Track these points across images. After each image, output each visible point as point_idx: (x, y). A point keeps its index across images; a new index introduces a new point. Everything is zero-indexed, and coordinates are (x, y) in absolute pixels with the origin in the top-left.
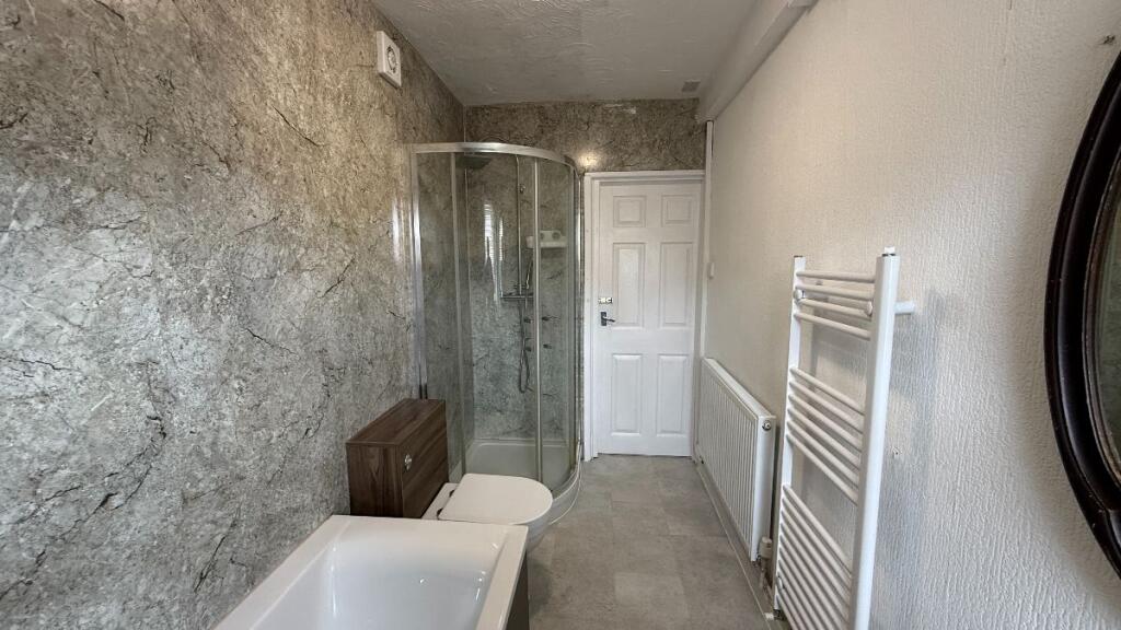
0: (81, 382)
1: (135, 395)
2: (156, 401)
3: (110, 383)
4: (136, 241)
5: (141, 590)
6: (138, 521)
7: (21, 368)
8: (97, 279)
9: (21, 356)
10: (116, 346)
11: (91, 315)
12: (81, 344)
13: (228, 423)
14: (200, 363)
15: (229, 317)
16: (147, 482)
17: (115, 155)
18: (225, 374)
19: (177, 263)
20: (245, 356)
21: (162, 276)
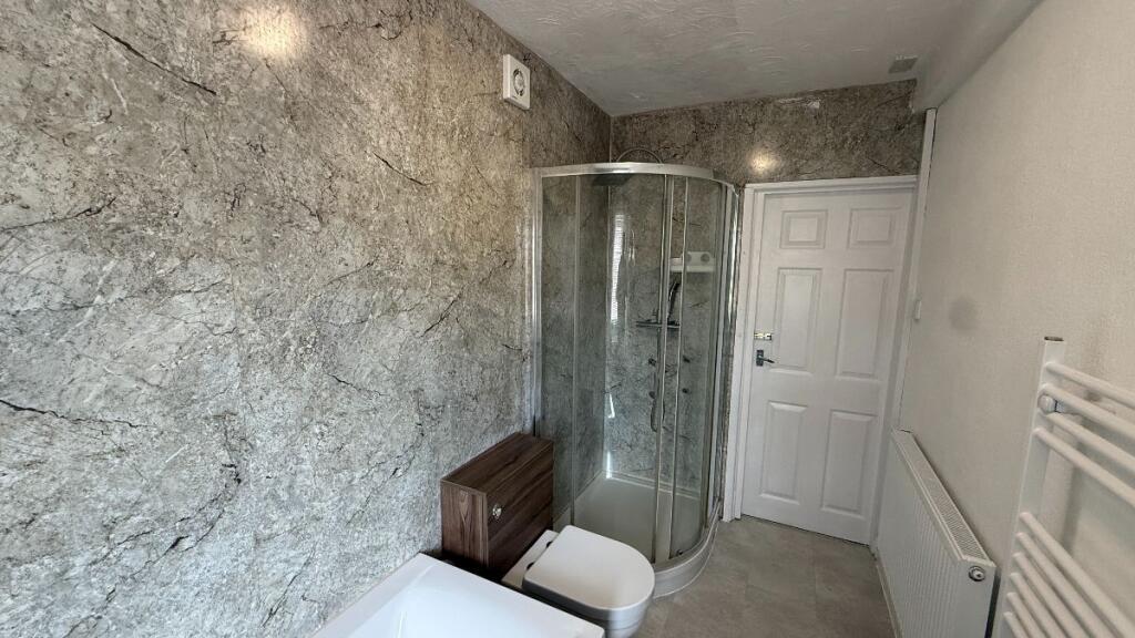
0: (157, 437)
1: (210, 445)
2: (232, 450)
3: (186, 436)
4: (218, 302)
5: (208, 624)
6: (207, 561)
7: (100, 427)
8: (176, 340)
9: (100, 417)
10: (193, 401)
11: (170, 375)
12: (158, 402)
13: (307, 466)
14: (280, 412)
15: (313, 365)
16: (219, 526)
17: (200, 224)
18: (306, 420)
19: (261, 318)
20: (328, 402)
21: (244, 331)
